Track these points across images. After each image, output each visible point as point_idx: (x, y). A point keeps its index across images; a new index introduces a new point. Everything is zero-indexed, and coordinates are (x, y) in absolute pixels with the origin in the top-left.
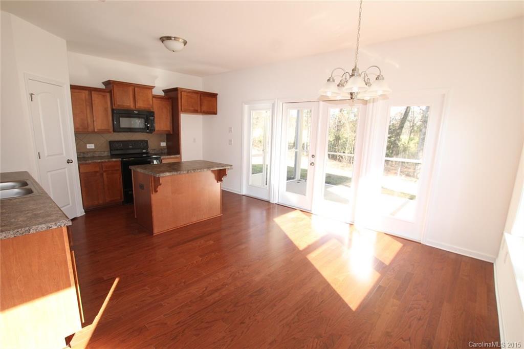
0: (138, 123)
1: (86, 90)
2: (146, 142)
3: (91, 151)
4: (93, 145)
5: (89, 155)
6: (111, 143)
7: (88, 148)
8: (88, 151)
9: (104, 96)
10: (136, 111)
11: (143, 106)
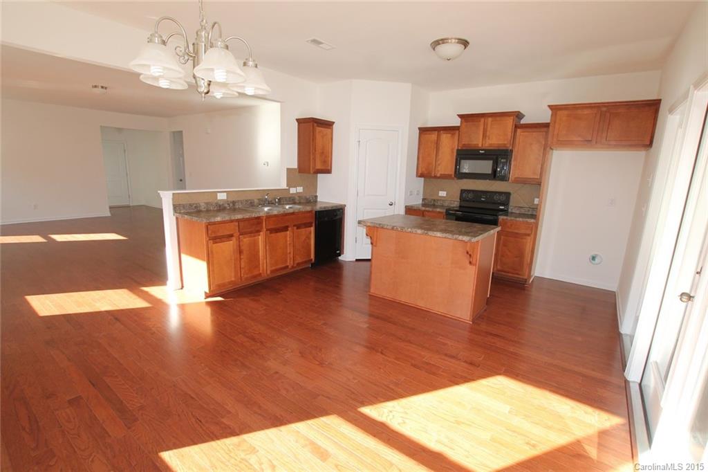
0: (485, 166)
1: (435, 130)
2: (508, 195)
3: (443, 199)
4: (445, 193)
5: (439, 203)
6: (463, 191)
7: (440, 195)
8: (439, 198)
9: (453, 134)
10: (482, 150)
11: (496, 143)
